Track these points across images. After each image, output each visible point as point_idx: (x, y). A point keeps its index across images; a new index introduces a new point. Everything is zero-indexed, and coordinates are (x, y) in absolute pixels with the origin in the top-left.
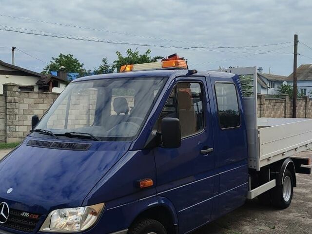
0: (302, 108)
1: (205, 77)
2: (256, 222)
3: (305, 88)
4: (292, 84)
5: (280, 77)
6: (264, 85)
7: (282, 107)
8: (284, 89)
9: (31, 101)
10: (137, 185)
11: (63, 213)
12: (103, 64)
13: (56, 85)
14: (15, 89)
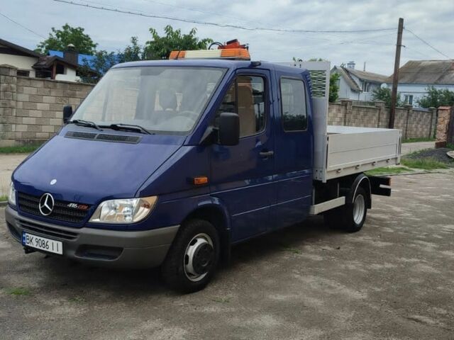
0: (402, 121)
1: (269, 70)
2: (320, 243)
3: (411, 94)
4: (391, 88)
5: (378, 76)
6: (355, 87)
7: (375, 118)
8: (381, 95)
9: (34, 91)
10: (190, 181)
11: (113, 205)
12: (132, 45)
13: (61, 71)
14: (13, 73)
